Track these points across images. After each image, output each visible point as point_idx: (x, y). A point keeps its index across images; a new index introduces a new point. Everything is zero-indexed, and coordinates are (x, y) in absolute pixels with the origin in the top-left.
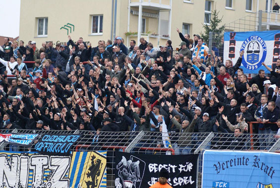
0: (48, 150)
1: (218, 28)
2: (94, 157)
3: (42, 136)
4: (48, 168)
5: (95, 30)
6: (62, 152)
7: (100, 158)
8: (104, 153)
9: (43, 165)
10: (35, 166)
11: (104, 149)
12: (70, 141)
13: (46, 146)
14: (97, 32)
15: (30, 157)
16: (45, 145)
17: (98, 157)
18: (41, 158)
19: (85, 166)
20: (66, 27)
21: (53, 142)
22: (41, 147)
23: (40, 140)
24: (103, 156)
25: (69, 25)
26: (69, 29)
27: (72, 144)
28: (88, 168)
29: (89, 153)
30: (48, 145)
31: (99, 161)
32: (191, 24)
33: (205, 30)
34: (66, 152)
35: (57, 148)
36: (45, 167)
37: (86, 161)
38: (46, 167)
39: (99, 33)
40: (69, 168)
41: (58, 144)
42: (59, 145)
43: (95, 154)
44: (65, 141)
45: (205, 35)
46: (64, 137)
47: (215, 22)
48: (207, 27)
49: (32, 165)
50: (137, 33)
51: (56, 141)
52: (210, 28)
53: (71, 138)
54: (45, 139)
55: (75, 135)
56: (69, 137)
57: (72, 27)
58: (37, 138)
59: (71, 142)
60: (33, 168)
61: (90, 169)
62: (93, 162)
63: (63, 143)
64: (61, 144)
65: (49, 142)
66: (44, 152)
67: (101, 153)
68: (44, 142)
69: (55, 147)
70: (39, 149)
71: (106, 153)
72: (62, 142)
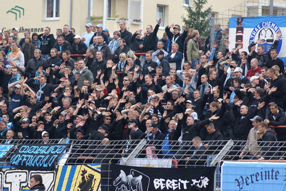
0: (27, 164)
1: (203, 10)
2: (84, 172)
3: (19, 147)
4: (27, 185)
5: (50, 14)
6: (45, 166)
7: (93, 172)
8: (97, 167)
9: (21, 183)
10: (11, 183)
11: (97, 162)
12: (54, 152)
13: (25, 159)
14: (52, 16)
15: (4, 173)
16: (23, 158)
17: (89, 171)
18: (18, 174)
19: (73, 183)
20: (13, 11)
21: (32, 154)
22: (18, 161)
23: (16, 152)
24: (96, 171)
25: (17, 8)
26: (18, 13)
27: (56, 156)
28: (78, 185)
29: (78, 167)
30: (27, 158)
31: (91, 177)
32: (168, 6)
33: (188, 13)
34: (50, 165)
35: (38, 162)
36: (22, 185)
37: (75, 177)
38: (25, 185)
39: (54, 18)
40: (54, 185)
41: (39, 156)
42: (41, 158)
43: (87, 168)
44: (48, 152)
45: (187, 19)
46: (47, 147)
47: (200, 3)
48: (190, 10)
49: (6, 183)
50: (102, 18)
51: (36, 152)
52: (194, 10)
53: (56, 149)
54: (22, 150)
55: (60, 145)
56: (52, 148)
57: (22, 11)
58: (12, 150)
59: (56, 154)
60: (8, 186)
61: (80, 186)
62: (83, 178)
63: (46, 155)
64: (43, 156)
65: (28, 154)
66: (22, 167)
67: (94, 167)
68: (21, 154)
69: (36, 160)
70: (16, 163)
71: (100, 166)
72: (44, 154)
